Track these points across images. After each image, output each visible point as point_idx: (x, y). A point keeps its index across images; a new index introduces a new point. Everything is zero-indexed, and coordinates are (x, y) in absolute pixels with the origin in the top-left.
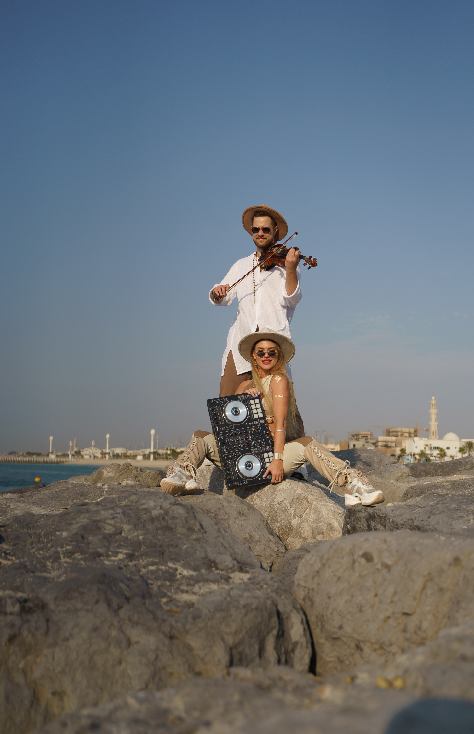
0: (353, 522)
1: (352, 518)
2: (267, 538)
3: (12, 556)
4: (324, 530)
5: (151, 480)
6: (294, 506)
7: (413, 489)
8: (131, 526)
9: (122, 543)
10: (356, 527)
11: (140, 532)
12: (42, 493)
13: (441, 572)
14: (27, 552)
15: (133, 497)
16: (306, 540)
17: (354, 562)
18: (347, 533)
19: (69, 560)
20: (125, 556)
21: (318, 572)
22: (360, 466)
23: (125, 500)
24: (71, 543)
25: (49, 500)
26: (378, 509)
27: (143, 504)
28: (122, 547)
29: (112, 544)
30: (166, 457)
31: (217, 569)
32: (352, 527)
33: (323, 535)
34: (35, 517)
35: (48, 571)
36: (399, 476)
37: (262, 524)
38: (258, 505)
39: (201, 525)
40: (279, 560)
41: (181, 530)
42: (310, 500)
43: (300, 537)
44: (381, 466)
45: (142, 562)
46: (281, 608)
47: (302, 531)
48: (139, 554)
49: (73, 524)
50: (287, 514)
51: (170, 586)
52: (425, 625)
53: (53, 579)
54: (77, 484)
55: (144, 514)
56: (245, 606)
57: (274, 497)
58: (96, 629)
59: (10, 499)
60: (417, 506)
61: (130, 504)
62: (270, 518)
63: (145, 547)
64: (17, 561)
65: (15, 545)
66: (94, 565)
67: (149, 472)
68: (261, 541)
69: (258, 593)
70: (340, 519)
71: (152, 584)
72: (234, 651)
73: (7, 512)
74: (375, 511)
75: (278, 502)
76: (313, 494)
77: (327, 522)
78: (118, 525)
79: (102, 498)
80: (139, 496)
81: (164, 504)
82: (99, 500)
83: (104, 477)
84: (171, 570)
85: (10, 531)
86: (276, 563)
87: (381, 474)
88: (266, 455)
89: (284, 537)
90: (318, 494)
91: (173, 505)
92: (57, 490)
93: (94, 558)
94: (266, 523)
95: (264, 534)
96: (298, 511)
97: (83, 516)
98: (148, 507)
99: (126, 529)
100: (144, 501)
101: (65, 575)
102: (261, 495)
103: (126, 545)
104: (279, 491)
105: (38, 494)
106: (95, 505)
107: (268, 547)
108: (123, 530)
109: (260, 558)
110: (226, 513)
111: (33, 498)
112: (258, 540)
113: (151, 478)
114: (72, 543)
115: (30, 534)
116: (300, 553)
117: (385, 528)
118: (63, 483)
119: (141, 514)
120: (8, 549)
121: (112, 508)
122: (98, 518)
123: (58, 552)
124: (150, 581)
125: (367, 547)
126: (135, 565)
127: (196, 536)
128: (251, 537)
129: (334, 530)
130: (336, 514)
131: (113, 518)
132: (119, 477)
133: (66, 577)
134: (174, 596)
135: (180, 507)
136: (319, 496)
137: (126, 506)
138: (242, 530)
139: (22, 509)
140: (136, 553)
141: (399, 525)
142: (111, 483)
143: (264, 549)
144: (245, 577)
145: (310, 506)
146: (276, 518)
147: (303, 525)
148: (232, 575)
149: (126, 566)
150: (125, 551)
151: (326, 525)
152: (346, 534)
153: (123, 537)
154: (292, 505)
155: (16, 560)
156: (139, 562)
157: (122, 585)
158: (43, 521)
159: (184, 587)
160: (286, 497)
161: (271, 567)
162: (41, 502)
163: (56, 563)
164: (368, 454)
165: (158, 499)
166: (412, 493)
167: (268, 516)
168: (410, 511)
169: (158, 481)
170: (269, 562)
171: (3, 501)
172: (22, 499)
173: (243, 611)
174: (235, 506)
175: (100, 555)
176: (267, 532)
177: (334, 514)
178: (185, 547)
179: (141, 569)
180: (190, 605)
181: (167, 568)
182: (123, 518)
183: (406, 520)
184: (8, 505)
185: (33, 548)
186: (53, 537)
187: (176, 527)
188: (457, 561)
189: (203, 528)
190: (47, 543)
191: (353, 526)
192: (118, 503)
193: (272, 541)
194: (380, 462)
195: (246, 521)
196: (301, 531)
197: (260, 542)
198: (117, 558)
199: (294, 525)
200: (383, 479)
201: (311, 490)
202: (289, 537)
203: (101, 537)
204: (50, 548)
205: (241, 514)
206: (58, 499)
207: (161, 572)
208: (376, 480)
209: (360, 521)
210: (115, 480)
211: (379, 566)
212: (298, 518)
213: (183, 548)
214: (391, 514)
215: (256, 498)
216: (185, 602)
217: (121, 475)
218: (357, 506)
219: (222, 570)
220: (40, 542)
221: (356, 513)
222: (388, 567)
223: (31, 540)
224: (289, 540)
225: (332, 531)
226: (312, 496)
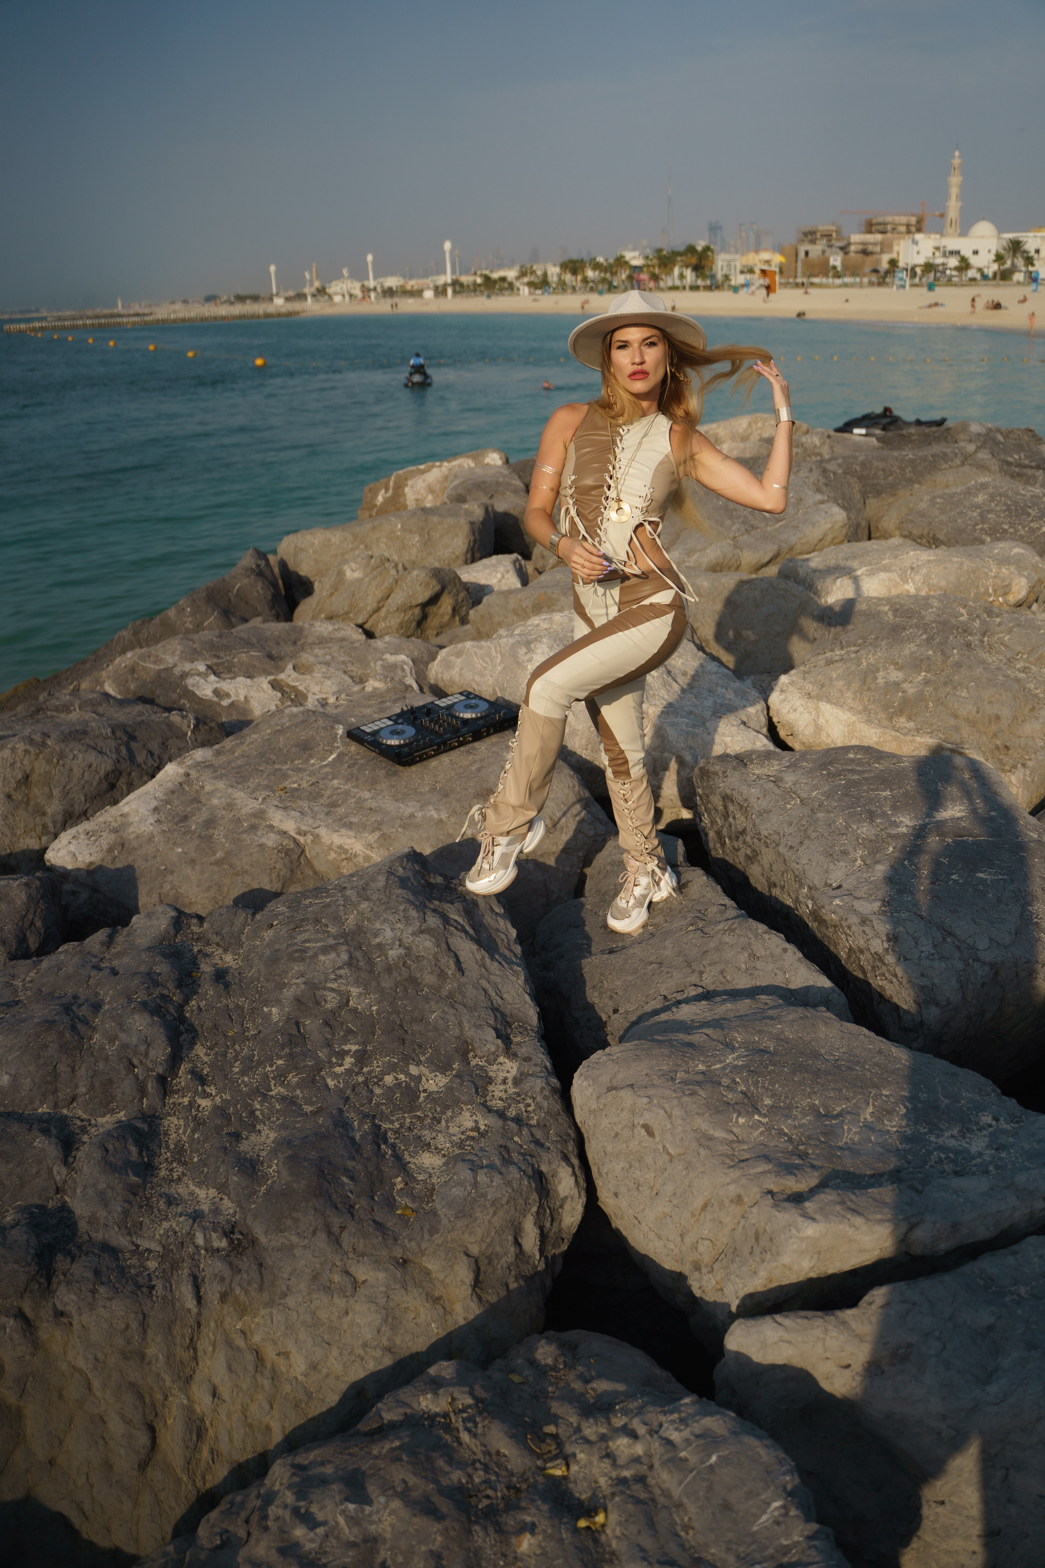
8: (361, 988)
11: (373, 998)
19: (282, 1091)
20: (353, 1060)
28: (350, 1038)
29: (336, 1035)
39: (458, 962)
41: (428, 980)
45: (377, 1067)
48: (372, 1047)
49: (284, 987)
51: (410, 1128)
55: (378, 957)
61: (359, 925)
63: (380, 1031)
71: (385, 1137)
78: (343, 988)
80: (371, 904)
82: (330, 759)
84: (413, 1084)
99: (355, 995)
108: (351, 998)
119: (375, 956)
122: (316, 976)
124: (383, 1127)
125: (648, 1118)
134: (413, 1165)
140: (368, 1048)
148: (494, 1071)
149: (354, 1089)
150: (354, 1048)
153: (351, 1010)
159: (427, 1132)
170: (581, 854)
175: (321, 1067)
178: (433, 1017)
180: (429, 1187)
181: (408, 1078)
185: (236, 1058)
187: (422, 976)
198: (343, 1069)
203: (321, 1020)
207: (399, 1092)
211: (661, 1148)
213: (431, 1022)
216: (425, 1179)
219: (482, 1058)
222: (669, 1155)
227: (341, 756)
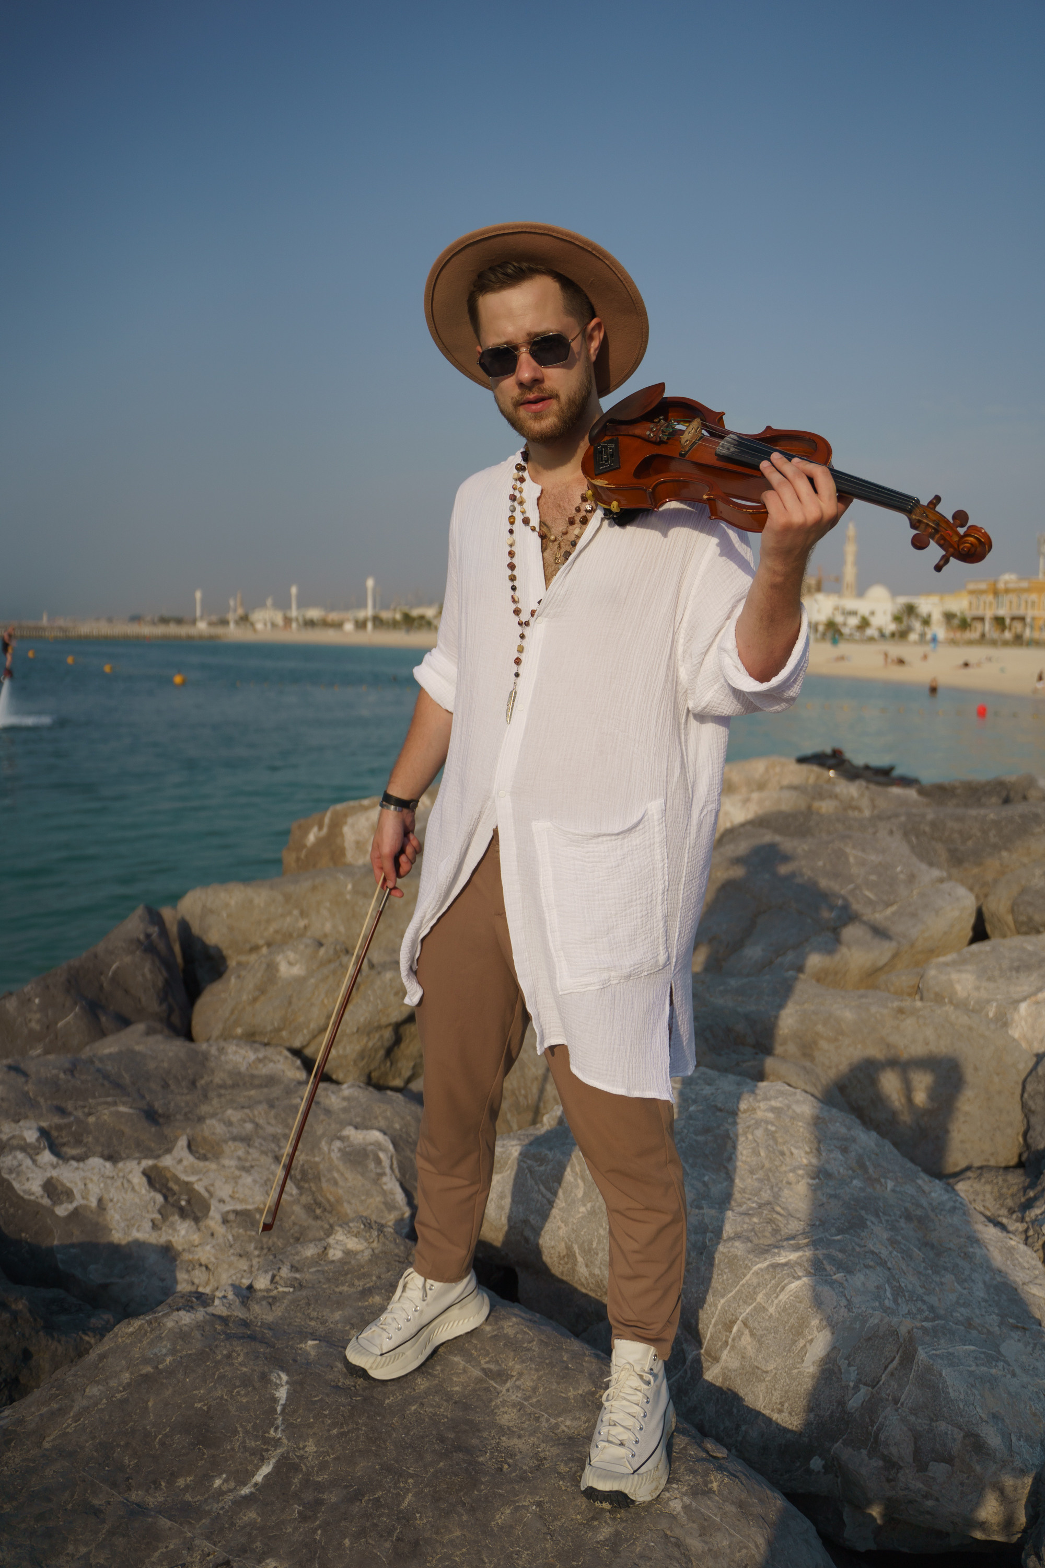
4: (954, 1452)
16: (895, 1472)
33: (952, 1466)
42: (904, 1334)
43: (874, 1451)
47: (882, 1437)
50: (837, 1386)
57: (801, 1345)
62: (786, 1405)
77: (964, 1427)
82: (259, 1478)
89: (823, 1445)
96: (868, 1370)
129: (987, 1454)
147: (885, 1418)
151: (959, 1435)
154: (852, 1359)
160: (837, 1342)
167: (781, 1402)
196: (878, 1433)
199: (852, 1407)
202: (837, 1442)
212: (866, 1388)
215: (740, 1334)
227: (286, 1467)
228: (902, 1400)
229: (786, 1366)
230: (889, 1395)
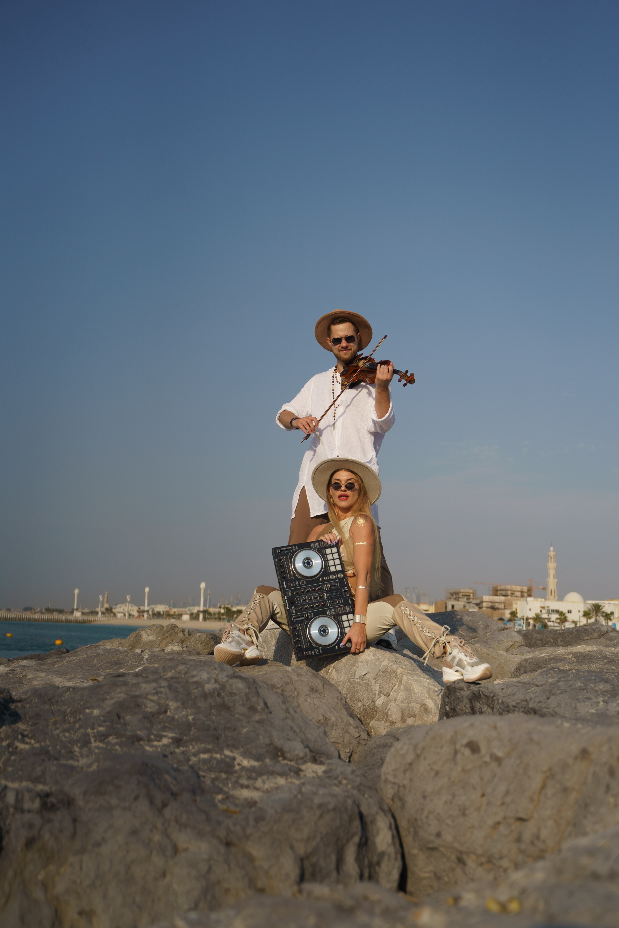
0: (452, 702)
1: (451, 698)
2: (345, 721)
3: (31, 738)
4: (416, 712)
5: (202, 646)
6: (379, 681)
7: (527, 663)
8: (179, 704)
9: (167, 725)
10: (457, 709)
11: (189, 711)
12: (67, 660)
13: (565, 767)
14: (50, 734)
15: (181, 668)
16: (394, 724)
17: (456, 752)
18: (445, 716)
19: (101, 745)
20: (170, 741)
21: (411, 764)
22: (461, 632)
23: (171, 671)
24: (103, 724)
25: (75, 669)
26: (484, 686)
27: (193, 676)
28: (167, 729)
29: (155, 726)
30: (219, 617)
31: (285, 758)
32: (452, 709)
33: (415, 718)
34: (59, 690)
35: (76, 758)
36: (510, 646)
37: (339, 703)
38: (335, 679)
39: (265, 704)
40: (360, 748)
41: (240, 709)
42: (399, 673)
43: (386, 720)
44: (487, 633)
45: (192, 748)
46: (364, 809)
47: (389, 713)
48: (188, 738)
49: (106, 699)
50: (370, 691)
51: (227, 779)
52: (544, 833)
53: (82, 768)
54: (110, 649)
55: (195, 689)
56: (320, 806)
57: (354, 669)
58: (134, 832)
59: (26, 666)
60: (533, 684)
61: (177, 675)
62: (349, 695)
63: (196, 730)
64: (37, 745)
65: (34, 724)
66: (133, 752)
67: (199, 636)
68: (338, 724)
69: (336, 790)
70: (437, 699)
71: (204, 777)
72: (306, 863)
73: (23, 683)
74: (481, 689)
75: (360, 675)
76: (403, 666)
77: (421, 702)
78: (162, 701)
79: (142, 667)
80: (188, 666)
81: (220, 676)
82: (137, 670)
83: (143, 641)
84: (228, 760)
85: (28, 707)
86: (356, 753)
87: (487, 642)
88: (344, 618)
89: (366, 720)
90: (410, 667)
91: (231, 678)
92: (86, 656)
93: (133, 743)
94: (344, 702)
95: (342, 716)
96: (384, 687)
97: (119, 690)
98: (201, 680)
99: (172, 707)
100: (195, 673)
101: (96, 764)
102: (338, 666)
103: (172, 727)
104: (362, 662)
105: (62, 661)
106: (134, 676)
107: (347, 732)
108: (169, 709)
109: (337, 745)
110: (295, 689)
111: (55, 666)
112: (335, 723)
113: (201, 644)
114: (106, 724)
115: (54, 712)
116: (387, 741)
117: (493, 711)
118: (93, 648)
119: (191, 688)
120: (26, 730)
121: (155, 681)
122: (137, 693)
123: (88, 735)
124: (201, 773)
125: (472, 735)
126: (183, 753)
127: (259, 717)
128: (326, 719)
129: (429, 712)
130: (431, 692)
131: (157, 693)
132: (161, 642)
133: (98, 766)
134: (232, 792)
135: (240, 681)
136: (410, 669)
137: (172, 678)
138: (315, 710)
139: (42, 680)
140: (184, 738)
141: (511, 707)
142: (152, 649)
143: (341, 735)
144: (320, 769)
145: (399, 681)
146: (357, 696)
147: (391, 705)
148: (303, 767)
149: (171, 753)
150: (170, 735)
151: (418, 706)
152: (443, 717)
153: (169, 717)
154: (377, 679)
155: (36, 743)
156: (188, 749)
157: (167, 777)
158: (69, 695)
159: (244, 781)
160: (369, 669)
161: (350, 757)
162: (65, 671)
163: (85, 749)
164: (471, 618)
165: (212, 670)
166: (525, 667)
167: (346, 694)
168: (525, 689)
169: (210, 647)
170: (348, 751)
171: (18, 669)
172: (42, 667)
173: (318, 813)
174: (306, 680)
175: (139, 739)
176: (346, 714)
177: (428, 692)
178: (245, 730)
179: (191, 758)
180: (252, 804)
181: (223, 757)
182: (168, 693)
183: (520, 701)
184: (24, 674)
185: (57, 729)
186: (81, 716)
187: (234, 706)
188: (584, 753)
189: (267, 707)
190: (75, 722)
191: (453, 707)
192: (162, 674)
193: (351, 725)
194: (486, 628)
195: (320, 699)
196: (387, 712)
197: (336, 725)
198: (160, 743)
199: (378, 705)
200: (490, 649)
201: (401, 662)
202: (372, 720)
203: (141, 716)
204: (79, 729)
205: (313, 690)
206: (87, 668)
207: (215, 762)
208: (481, 650)
209: (462, 701)
210: (157, 645)
211: (487, 759)
212: (384, 696)
213: (243, 732)
214: (500, 694)
215: (332, 671)
216: (246, 799)
217: (164, 639)
218: (458, 683)
219: (291, 760)
220: (65, 721)
221: (457, 691)
222: (498, 760)
223: (54, 719)
224: (373, 723)
225: (426, 714)
226: (401, 669)
228: (398, 699)
229: (348, 677)
230: (393, 698)
